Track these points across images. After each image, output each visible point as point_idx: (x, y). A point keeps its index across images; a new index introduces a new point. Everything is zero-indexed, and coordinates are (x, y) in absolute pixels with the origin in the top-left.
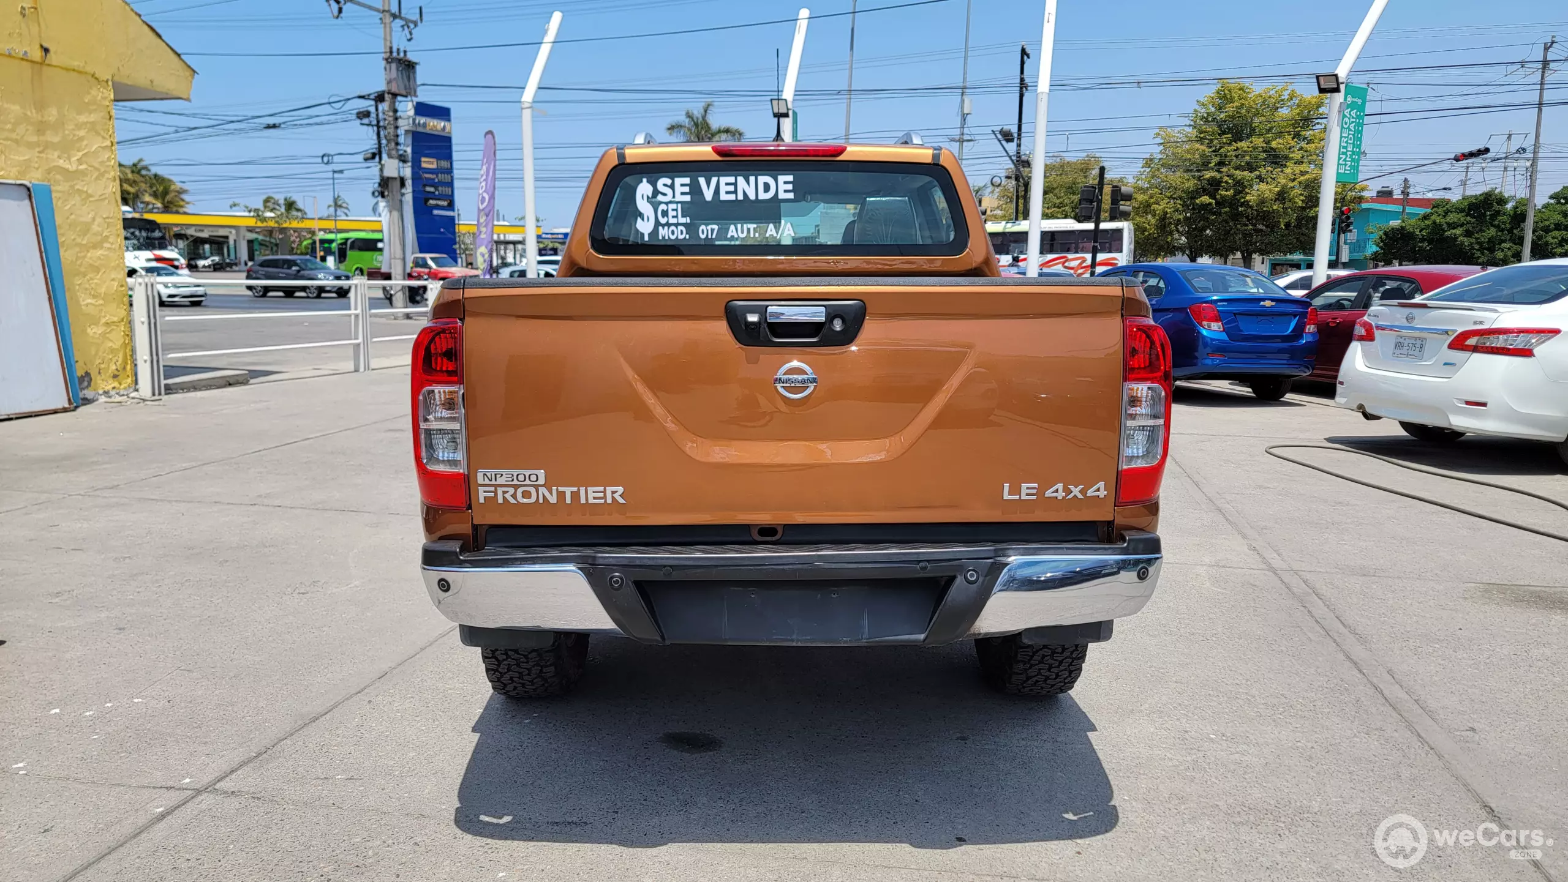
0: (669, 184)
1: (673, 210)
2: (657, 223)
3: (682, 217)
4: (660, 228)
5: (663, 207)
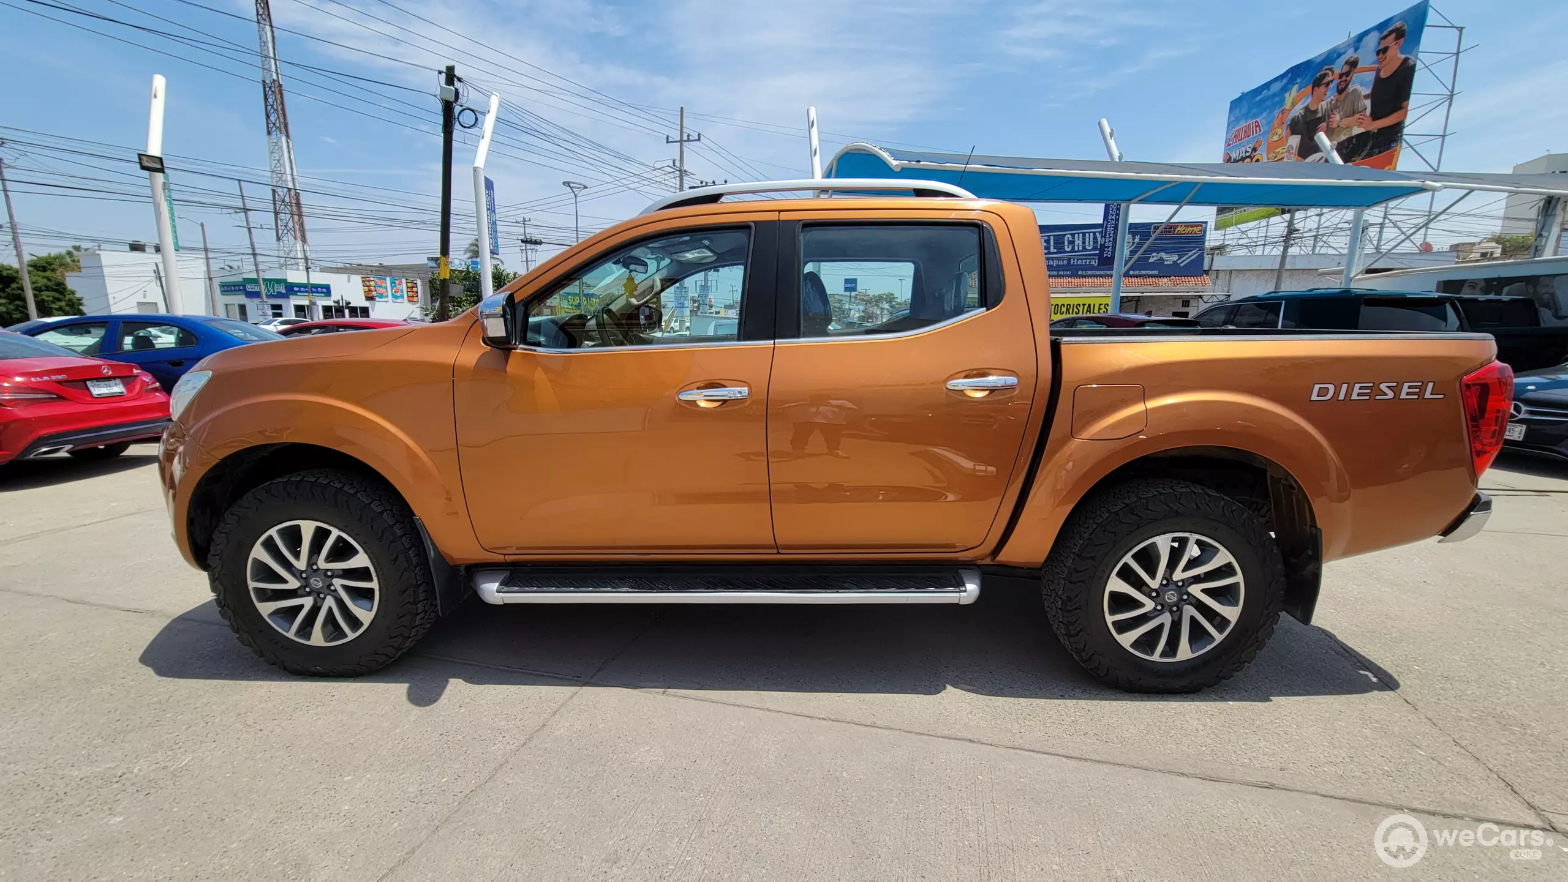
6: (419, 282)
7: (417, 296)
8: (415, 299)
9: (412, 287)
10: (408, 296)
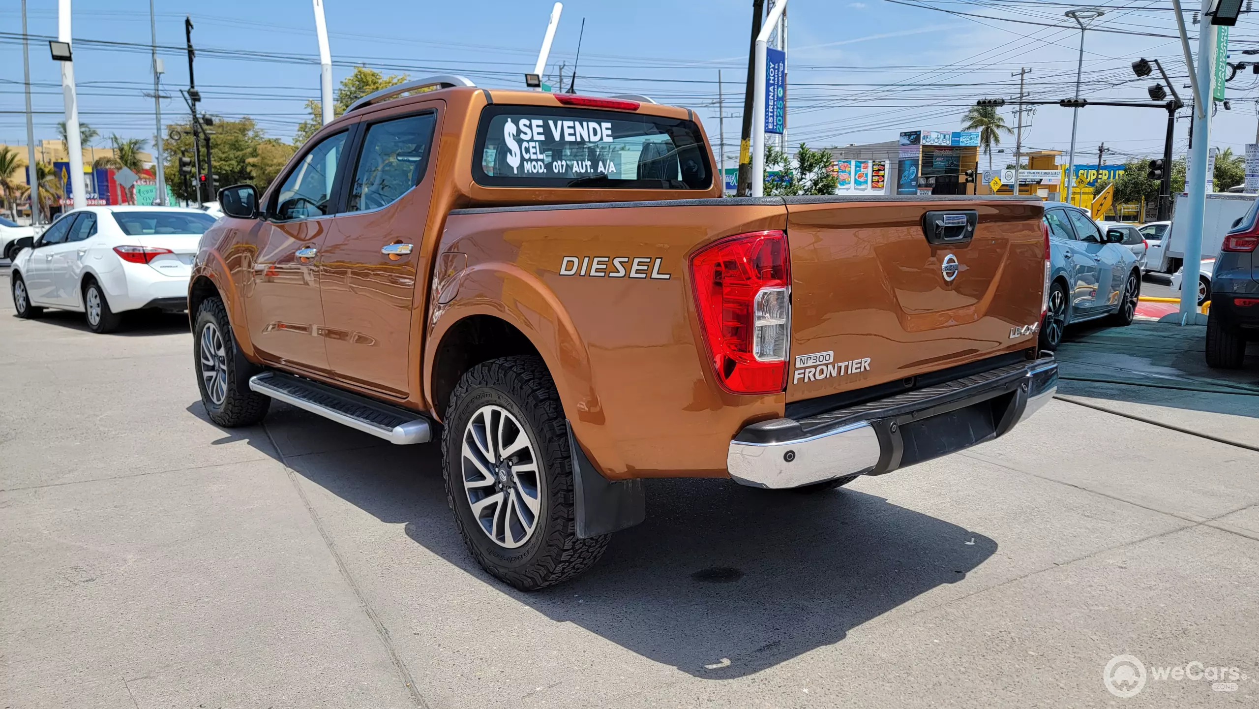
0: (528, 124)
1: (533, 147)
2: (523, 159)
3: (541, 153)
4: (525, 163)
5: (525, 144)
6: (887, 166)
7: (883, 181)
8: (881, 184)
9: (878, 171)
10: (872, 182)
